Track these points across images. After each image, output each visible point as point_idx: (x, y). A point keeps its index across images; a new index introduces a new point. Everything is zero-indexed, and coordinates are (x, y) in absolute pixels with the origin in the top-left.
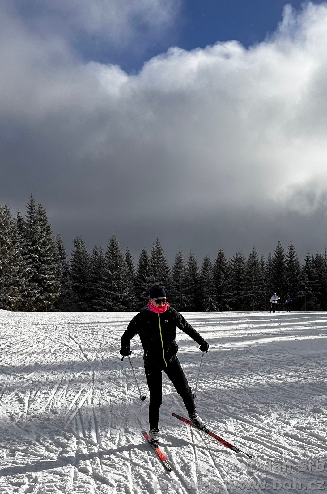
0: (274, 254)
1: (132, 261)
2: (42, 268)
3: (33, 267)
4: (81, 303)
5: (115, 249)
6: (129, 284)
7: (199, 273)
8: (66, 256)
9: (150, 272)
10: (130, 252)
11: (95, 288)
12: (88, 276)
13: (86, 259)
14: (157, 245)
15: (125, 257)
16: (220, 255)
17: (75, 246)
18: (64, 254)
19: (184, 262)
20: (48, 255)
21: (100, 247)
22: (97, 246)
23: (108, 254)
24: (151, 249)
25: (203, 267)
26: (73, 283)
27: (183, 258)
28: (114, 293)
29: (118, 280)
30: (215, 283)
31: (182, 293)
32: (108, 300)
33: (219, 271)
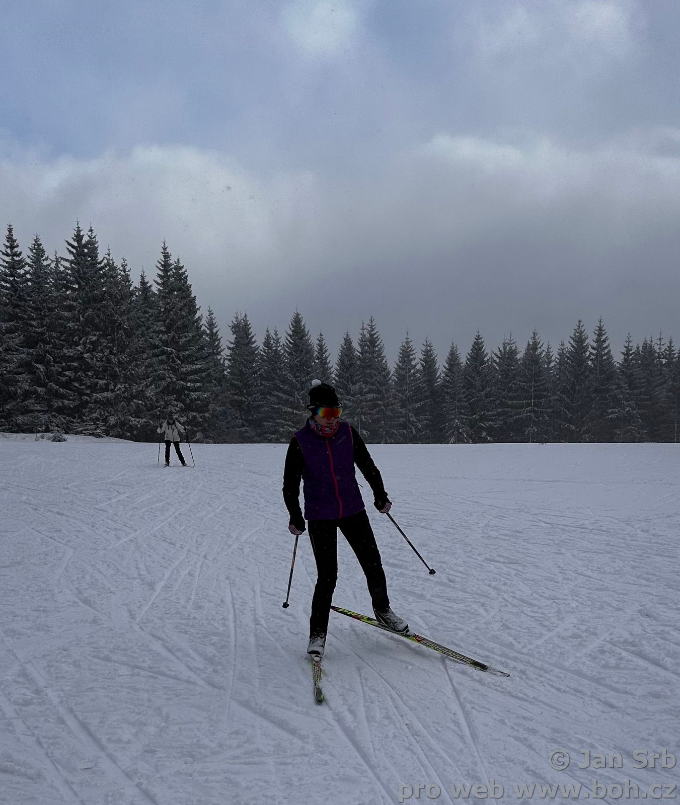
0: (570, 343)
1: (327, 358)
3: (168, 369)
4: (244, 429)
7: (439, 377)
8: (222, 351)
9: (356, 376)
10: (325, 344)
11: (266, 404)
12: (255, 384)
13: (253, 354)
14: (369, 329)
15: (317, 351)
16: (476, 347)
17: (233, 334)
18: (218, 346)
19: (414, 359)
20: (190, 349)
21: (276, 334)
22: (270, 332)
23: (289, 346)
24: (360, 337)
25: (447, 367)
26: (231, 396)
27: (414, 352)
28: (298, 413)
29: (304, 390)
30: (467, 394)
31: (410, 411)
32: (289, 424)
33: (473, 375)
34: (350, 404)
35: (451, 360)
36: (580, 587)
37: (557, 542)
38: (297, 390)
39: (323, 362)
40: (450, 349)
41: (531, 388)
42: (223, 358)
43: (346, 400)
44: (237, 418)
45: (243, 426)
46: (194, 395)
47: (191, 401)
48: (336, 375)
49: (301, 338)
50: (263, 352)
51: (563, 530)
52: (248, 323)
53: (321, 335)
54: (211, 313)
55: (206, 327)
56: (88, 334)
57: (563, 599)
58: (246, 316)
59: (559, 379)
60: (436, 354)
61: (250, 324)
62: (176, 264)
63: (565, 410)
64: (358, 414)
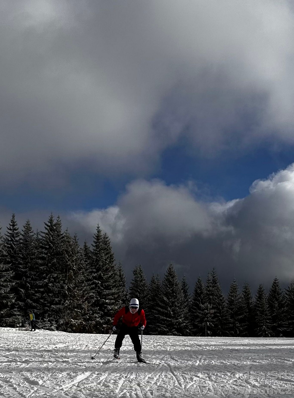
1: (187, 289)
2: (103, 293)
3: (95, 292)
5: (172, 278)
6: (184, 311)
7: (253, 301)
9: (205, 299)
10: (186, 281)
11: (151, 314)
12: (145, 303)
14: (213, 274)
16: (275, 284)
17: (134, 275)
19: (238, 291)
20: (110, 281)
21: (158, 276)
22: (155, 274)
23: (166, 282)
25: (258, 295)
27: (238, 287)
28: (170, 319)
29: (174, 307)
30: (270, 312)
31: (236, 321)
32: (164, 326)
33: (273, 300)
34: (201, 315)
35: (260, 291)
38: (169, 307)
39: (185, 292)
40: (259, 286)
43: (198, 313)
46: (109, 307)
47: (108, 310)
48: (193, 299)
52: (142, 269)
53: (184, 277)
54: (120, 264)
56: (52, 272)
60: (251, 289)
62: (104, 236)
64: (205, 322)
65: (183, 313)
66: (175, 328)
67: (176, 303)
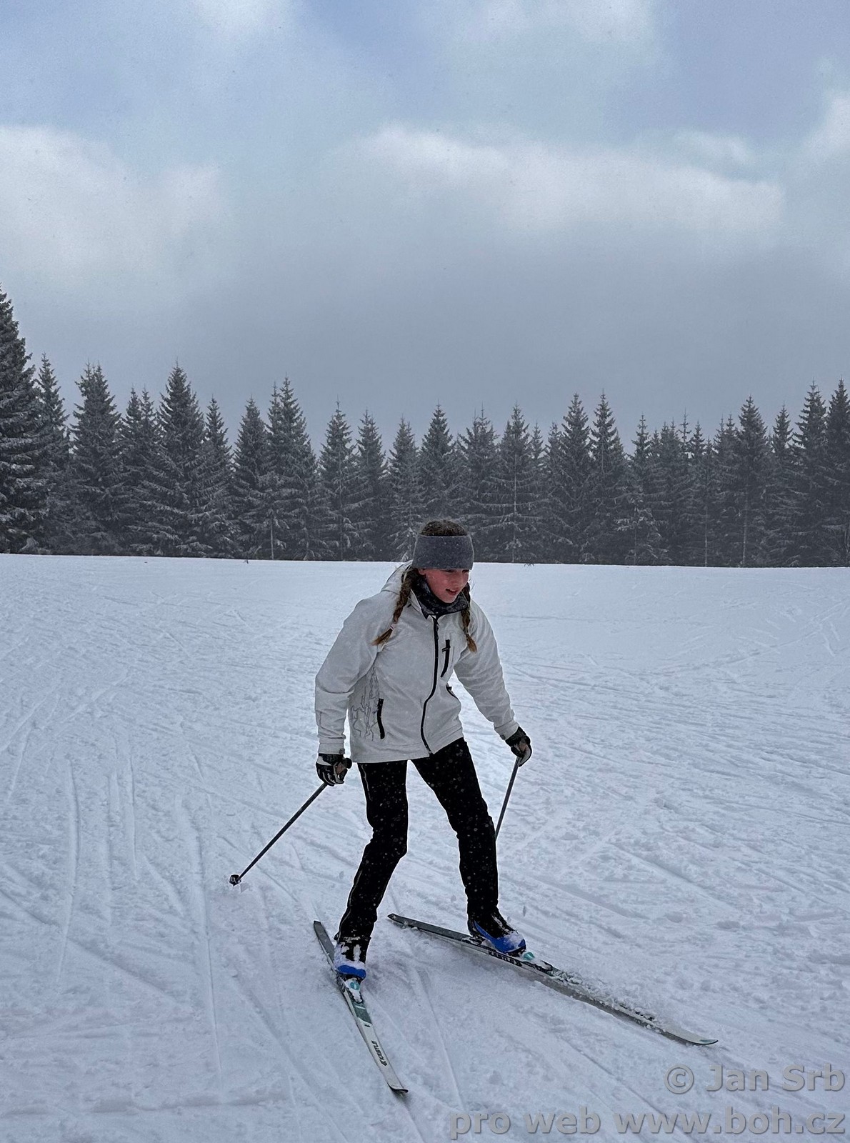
0: (564, 426)
1: (222, 435)
4: (99, 535)
6: (215, 490)
7: (385, 467)
8: (64, 419)
9: (266, 462)
10: (220, 414)
11: (132, 498)
12: (116, 469)
13: (111, 426)
14: (284, 396)
15: (207, 425)
16: (436, 426)
17: (83, 395)
18: (58, 413)
19: (349, 440)
20: (16, 415)
21: (146, 398)
22: (137, 394)
23: (166, 416)
24: (271, 406)
25: (396, 453)
26: (79, 486)
27: (348, 431)
28: (181, 513)
29: (190, 480)
30: (424, 493)
31: (344, 515)
32: (167, 528)
33: (433, 466)
34: (257, 502)
35: (401, 443)
36: (577, 767)
37: (547, 703)
38: (178, 481)
39: (218, 441)
40: (400, 428)
41: (512, 487)
42: (66, 429)
43: (251, 496)
44: (88, 518)
45: (98, 530)
46: (21, 483)
47: (18, 490)
48: (237, 460)
49: (184, 405)
50: (127, 422)
51: (556, 686)
52: (103, 380)
53: (214, 402)
54: (46, 364)
55: (39, 383)
57: (554, 785)
58: (99, 369)
59: (550, 476)
60: (379, 435)
61: (106, 381)
63: (559, 519)
64: (269, 517)
65: (213, 497)
66: (193, 533)
67: (195, 472)
